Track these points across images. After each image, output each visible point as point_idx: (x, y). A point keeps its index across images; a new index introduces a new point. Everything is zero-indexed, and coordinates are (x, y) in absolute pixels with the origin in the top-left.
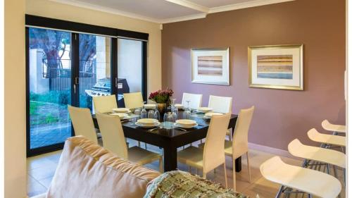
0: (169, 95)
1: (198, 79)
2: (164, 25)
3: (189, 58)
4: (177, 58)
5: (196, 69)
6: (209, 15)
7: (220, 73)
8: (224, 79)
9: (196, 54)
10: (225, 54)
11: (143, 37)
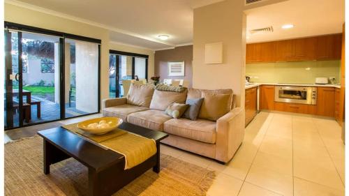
0: (159, 78)
1: (171, 74)
2: (156, 52)
3: (167, 66)
4: (162, 66)
5: (170, 70)
6: (176, 48)
7: (180, 72)
8: (182, 74)
9: (170, 64)
10: (182, 64)
11: (146, 57)
